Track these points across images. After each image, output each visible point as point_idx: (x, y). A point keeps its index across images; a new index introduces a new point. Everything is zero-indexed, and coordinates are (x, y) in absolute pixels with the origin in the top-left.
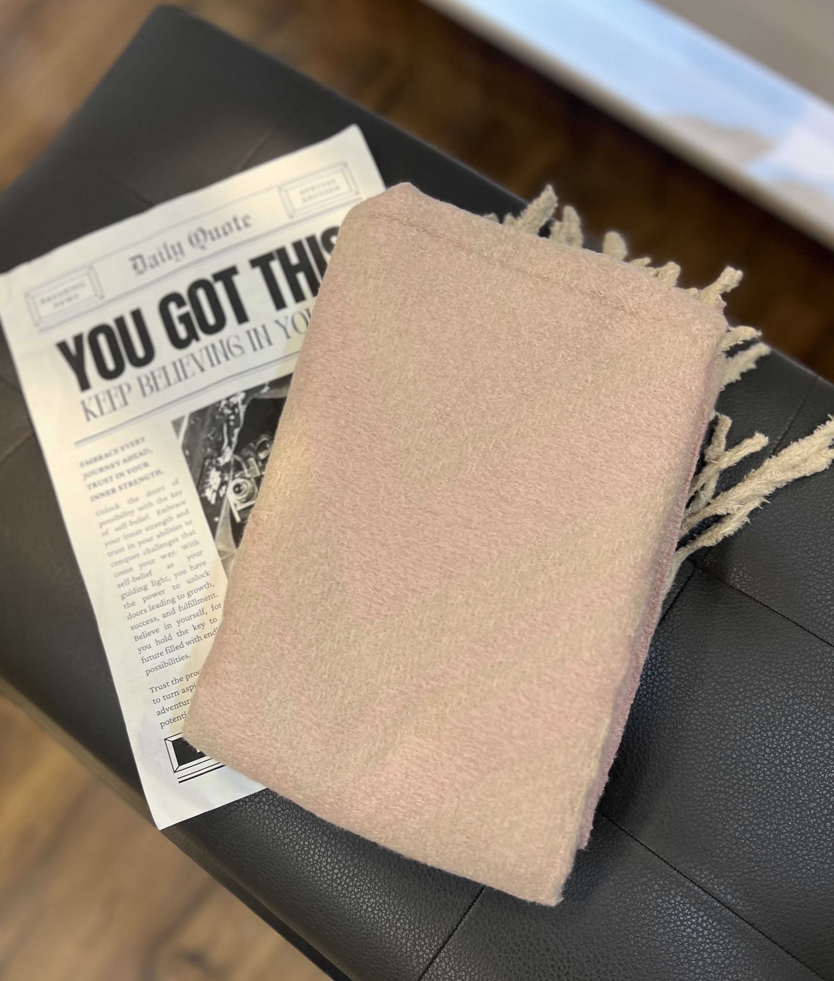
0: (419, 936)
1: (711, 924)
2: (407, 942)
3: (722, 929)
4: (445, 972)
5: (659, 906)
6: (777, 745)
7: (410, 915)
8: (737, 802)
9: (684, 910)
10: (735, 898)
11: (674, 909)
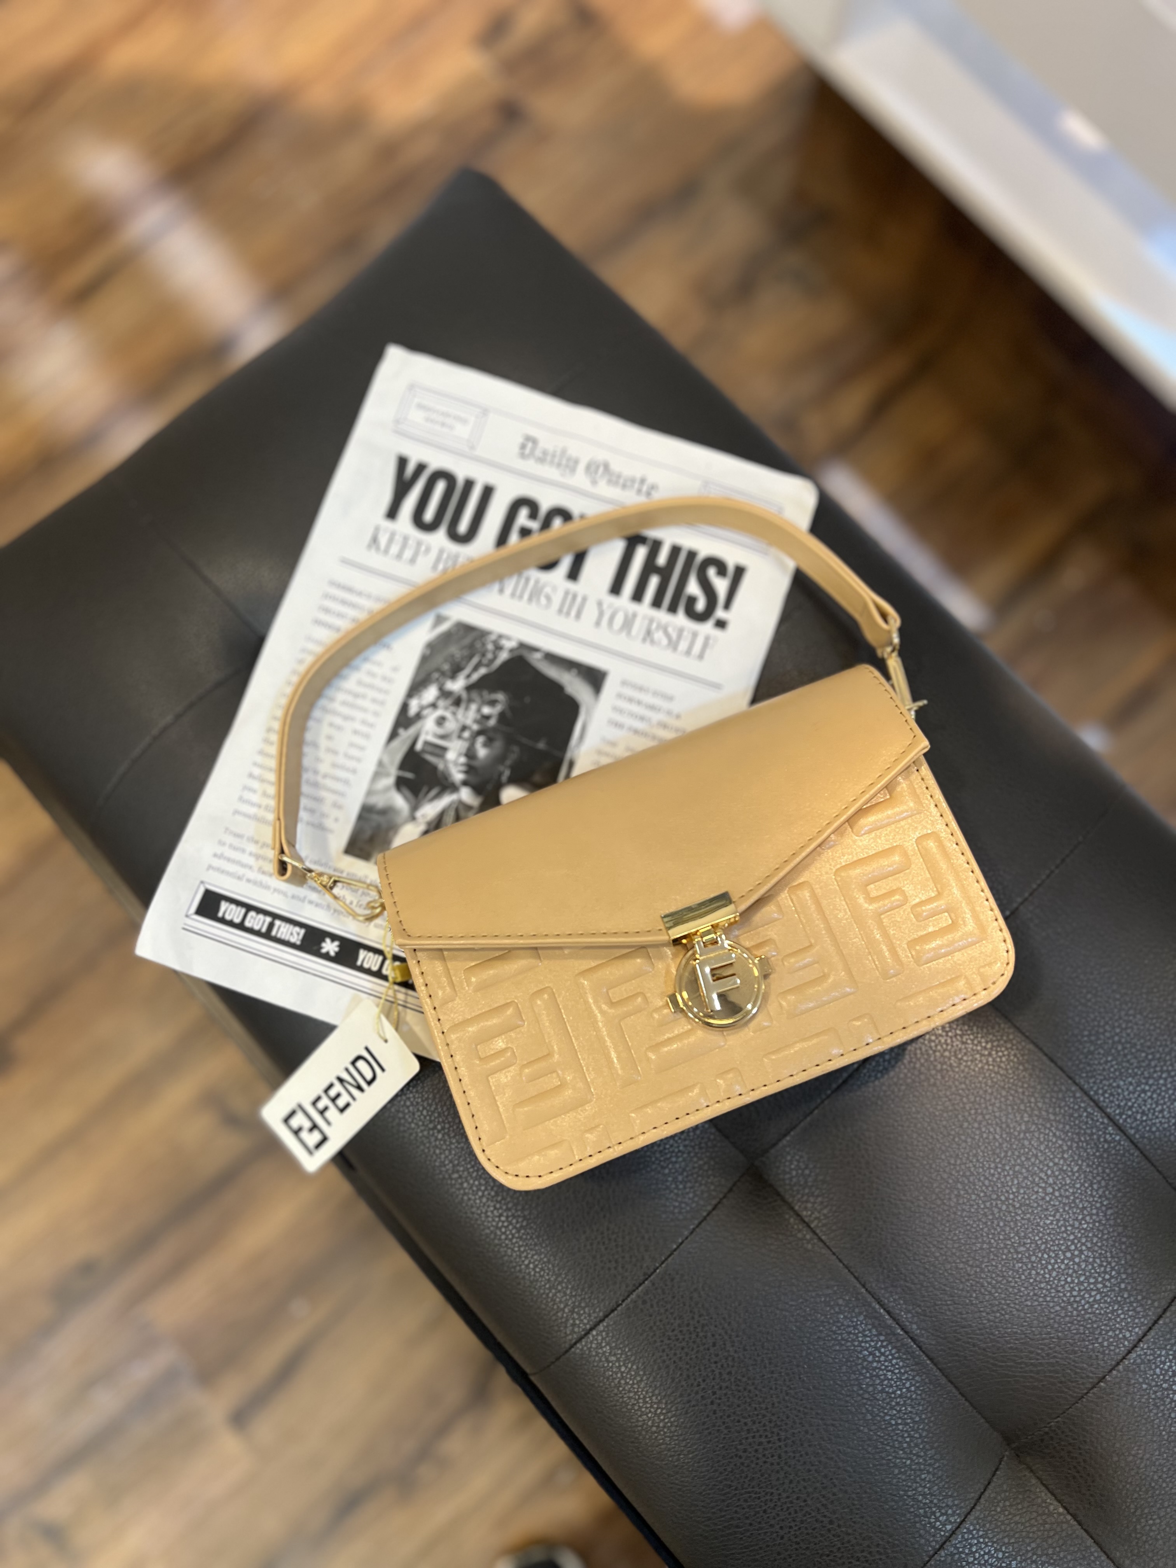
0: (580, 1303)
1: (890, 1351)
2: (565, 1307)
3: (899, 1358)
4: (599, 1346)
5: (838, 1322)
6: (999, 1179)
7: (574, 1280)
8: (943, 1230)
9: (864, 1330)
10: (921, 1329)
11: (855, 1328)
